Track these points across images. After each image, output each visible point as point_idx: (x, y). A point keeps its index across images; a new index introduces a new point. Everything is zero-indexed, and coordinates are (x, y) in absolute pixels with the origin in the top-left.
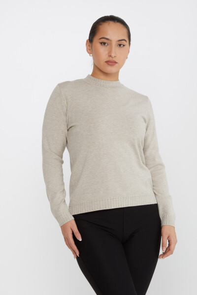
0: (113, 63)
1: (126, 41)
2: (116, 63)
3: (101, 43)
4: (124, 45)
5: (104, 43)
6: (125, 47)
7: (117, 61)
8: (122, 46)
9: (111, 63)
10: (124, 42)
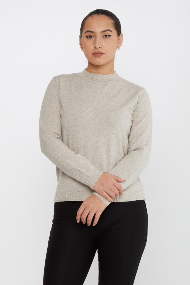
0: (99, 55)
1: (111, 31)
2: (102, 54)
3: (87, 37)
4: (110, 36)
5: (91, 37)
6: (111, 37)
7: (103, 52)
8: (108, 36)
9: (97, 54)
10: (109, 33)
